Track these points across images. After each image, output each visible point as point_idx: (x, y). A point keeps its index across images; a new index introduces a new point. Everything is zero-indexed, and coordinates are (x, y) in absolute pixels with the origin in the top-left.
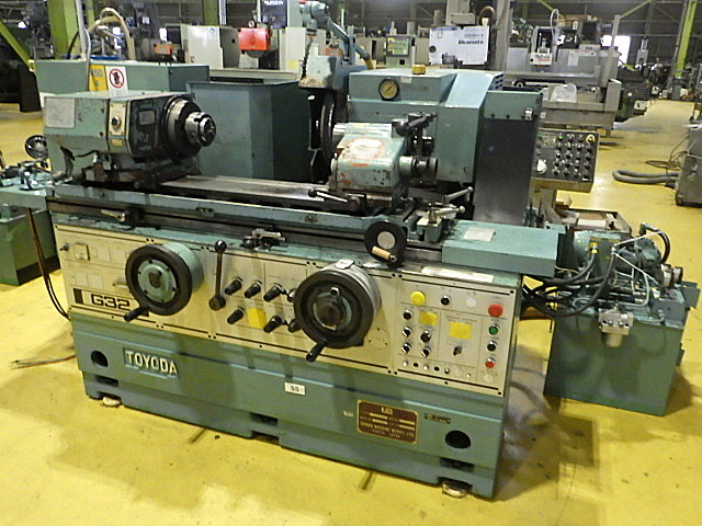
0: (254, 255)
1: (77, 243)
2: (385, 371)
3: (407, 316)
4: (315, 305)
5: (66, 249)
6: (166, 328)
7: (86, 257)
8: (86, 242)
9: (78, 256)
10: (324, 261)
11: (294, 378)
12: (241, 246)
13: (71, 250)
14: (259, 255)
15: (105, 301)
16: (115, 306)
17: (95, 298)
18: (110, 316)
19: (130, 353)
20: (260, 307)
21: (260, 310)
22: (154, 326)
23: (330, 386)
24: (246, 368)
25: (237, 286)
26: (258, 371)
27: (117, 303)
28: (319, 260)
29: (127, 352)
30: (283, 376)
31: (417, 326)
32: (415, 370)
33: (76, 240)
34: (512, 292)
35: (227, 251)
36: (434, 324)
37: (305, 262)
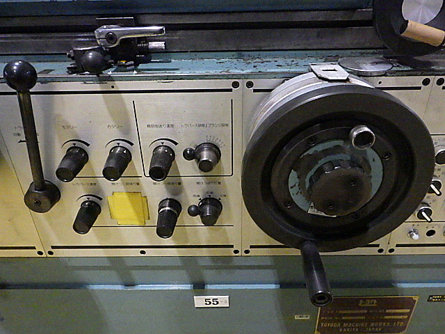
0: (107, 86)
4: (293, 174)
10: (275, 75)
11: (209, 287)
12: (72, 70)
14: (120, 86)
20: (134, 188)
21: (135, 193)
24: (119, 287)
25: (78, 157)
26: (140, 287)
28: (261, 75)
30: (188, 287)
32: (429, 239)
35: (37, 87)
37: (227, 84)
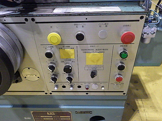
2: (43, 94)
3: (49, 55)
23: (10, 107)
31: (59, 61)
32: (64, 89)
34: (142, 18)
36: (73, 57)
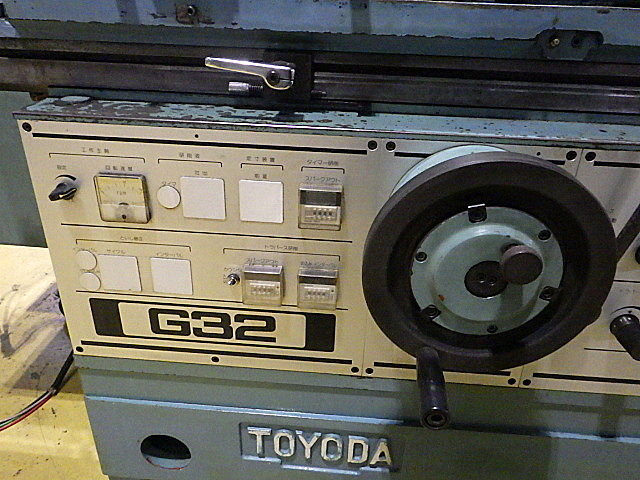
1: (103, 174)
5: (65, 192)
6: (378, 372)
7: (140, 212)
8: (138, 167)
9: (110, 211)
13: (86, 194)
15: (194, 324)
16: (228, 334)
17: (163, 319)
18: (207, 359)
19: (259, 432)
22: (346, 369)
27: (235, 326)
29: (252, 430)
33: (102, 164)
